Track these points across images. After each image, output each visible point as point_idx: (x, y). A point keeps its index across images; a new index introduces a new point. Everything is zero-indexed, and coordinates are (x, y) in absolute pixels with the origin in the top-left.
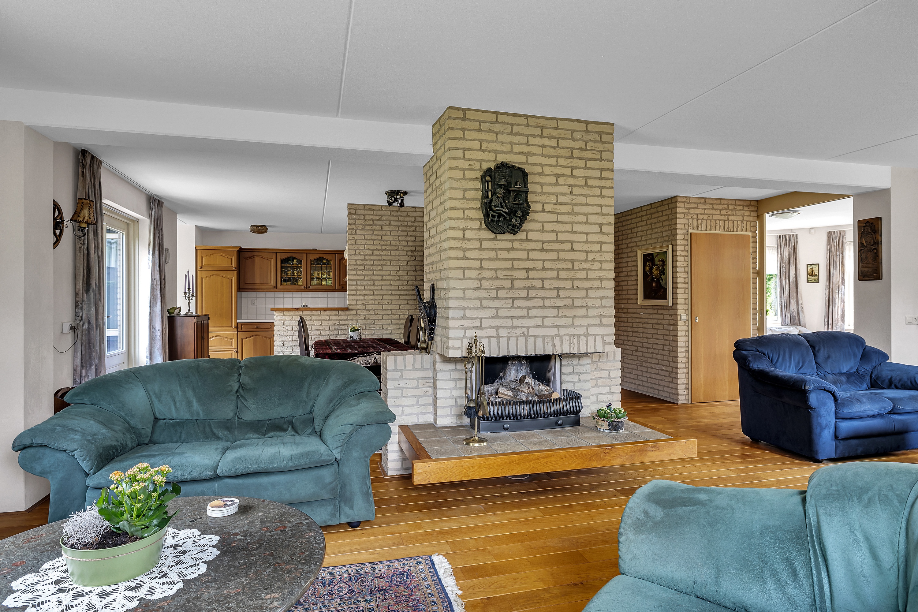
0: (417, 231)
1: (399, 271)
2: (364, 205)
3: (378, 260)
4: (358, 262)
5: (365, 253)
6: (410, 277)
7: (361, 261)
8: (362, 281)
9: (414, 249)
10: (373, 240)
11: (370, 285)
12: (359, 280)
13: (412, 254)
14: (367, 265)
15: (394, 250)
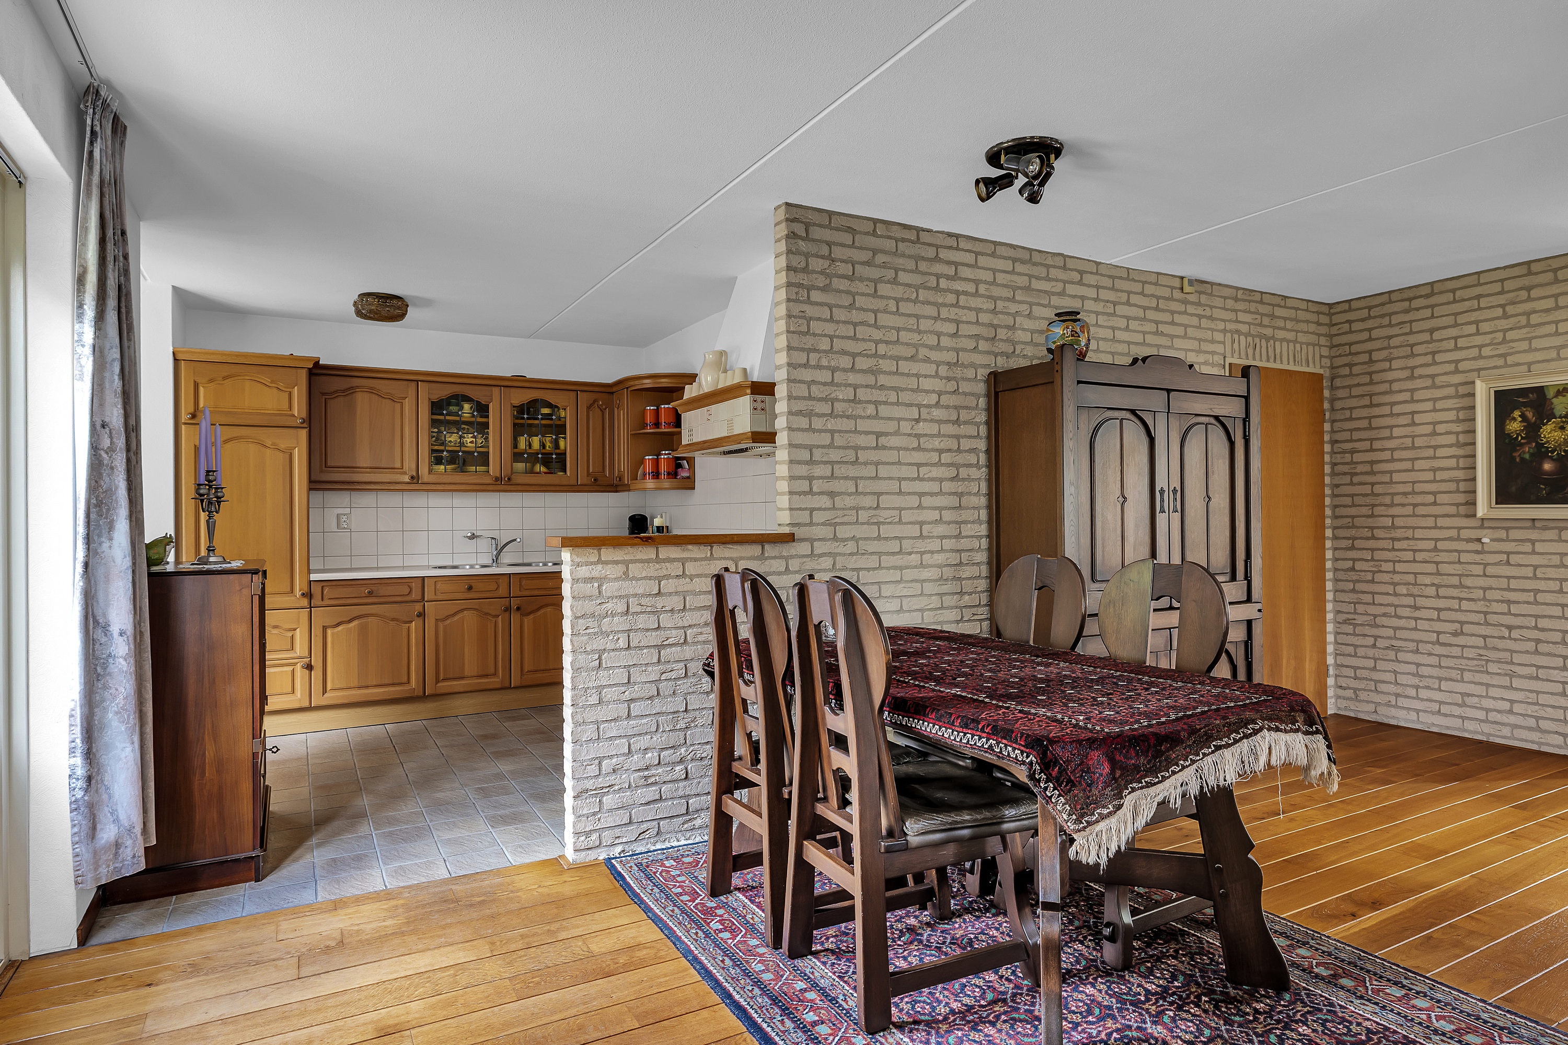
0: (959, 307)
1: (917, 421)
2: (830, 214)
3: (867, 386)
4: (814, 388)
5: (833, 364)
6: (945, 439)
7: (822, 388)
8: (825, 451)
9: (955, 360)
10: (855, 325)
11: (846, 463)
12: (818, 447)
13: (950, 374)
14: (837, 400)
15: (906, 359)
